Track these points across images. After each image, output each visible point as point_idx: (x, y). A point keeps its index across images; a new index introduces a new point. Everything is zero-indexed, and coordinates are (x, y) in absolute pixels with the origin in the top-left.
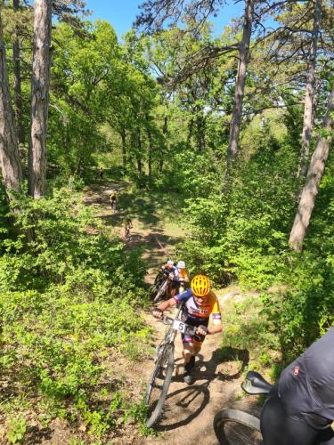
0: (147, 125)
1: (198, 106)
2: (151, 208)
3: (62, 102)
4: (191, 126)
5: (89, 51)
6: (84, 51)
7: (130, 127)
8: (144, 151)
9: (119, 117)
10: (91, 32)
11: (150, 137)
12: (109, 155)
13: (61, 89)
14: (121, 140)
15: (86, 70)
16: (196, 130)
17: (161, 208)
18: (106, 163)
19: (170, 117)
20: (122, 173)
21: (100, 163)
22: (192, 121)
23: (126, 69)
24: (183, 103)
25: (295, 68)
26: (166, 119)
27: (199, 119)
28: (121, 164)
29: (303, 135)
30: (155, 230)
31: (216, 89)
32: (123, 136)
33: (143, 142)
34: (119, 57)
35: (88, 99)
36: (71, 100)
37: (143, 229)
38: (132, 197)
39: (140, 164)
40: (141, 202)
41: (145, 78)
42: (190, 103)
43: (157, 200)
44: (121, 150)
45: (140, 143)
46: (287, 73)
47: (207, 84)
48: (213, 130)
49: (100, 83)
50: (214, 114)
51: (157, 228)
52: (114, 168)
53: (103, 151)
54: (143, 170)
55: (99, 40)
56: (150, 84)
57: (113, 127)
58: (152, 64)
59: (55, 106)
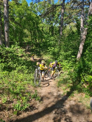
0: (37, 29)
1: (51, 23)
2: (39, 52)
3: (13, 23)
4: (50, 29)
5: (20, 8)
6: (19, 8)
7: (33, 30)
8: (37, 36)
9: (30, 27)
10: (20, 3)
11: (38, 32)
12: (27, 38)
13: (13, 19)
14: (31, 34)
15: (20, 14)
16: (51, 30)
17: (42, 52)
18: (27, 41)
19: (44, 26)
20: (31, 43)
21: (25, 41)
22: (50, 27)
23: (31, 13)
24: (47, 22)
25: (78, 11)
26: (43, 27)
27: (52, 27)
28: (31, 41)
29: (81, 29)
30: (41, 58)
31: (56, 18)
32: (31, 32)
33: (37, 34)
34: (29, 10)
35: (20, 22)
36: (16, 23)
37: (37, 58)
38: (34, 49)
39: (36, 40)
40: (37, 51)
41: (36, 15)
42: (49, 22)
43: (41, 50)
44: (30, 37)
45: (36, 34)
46: (76, 12)
47: (53, 16)
48: (56, 30)
49: (24, 18)
50: (56, 25)
51: (41, 57)
52: (29, 42)
53: (26, 37)
54: (37, 42)
55: (23, 5)
56: (38, 17)
57: (28, 30)
58: (38, 11)
59: (11, 25)
